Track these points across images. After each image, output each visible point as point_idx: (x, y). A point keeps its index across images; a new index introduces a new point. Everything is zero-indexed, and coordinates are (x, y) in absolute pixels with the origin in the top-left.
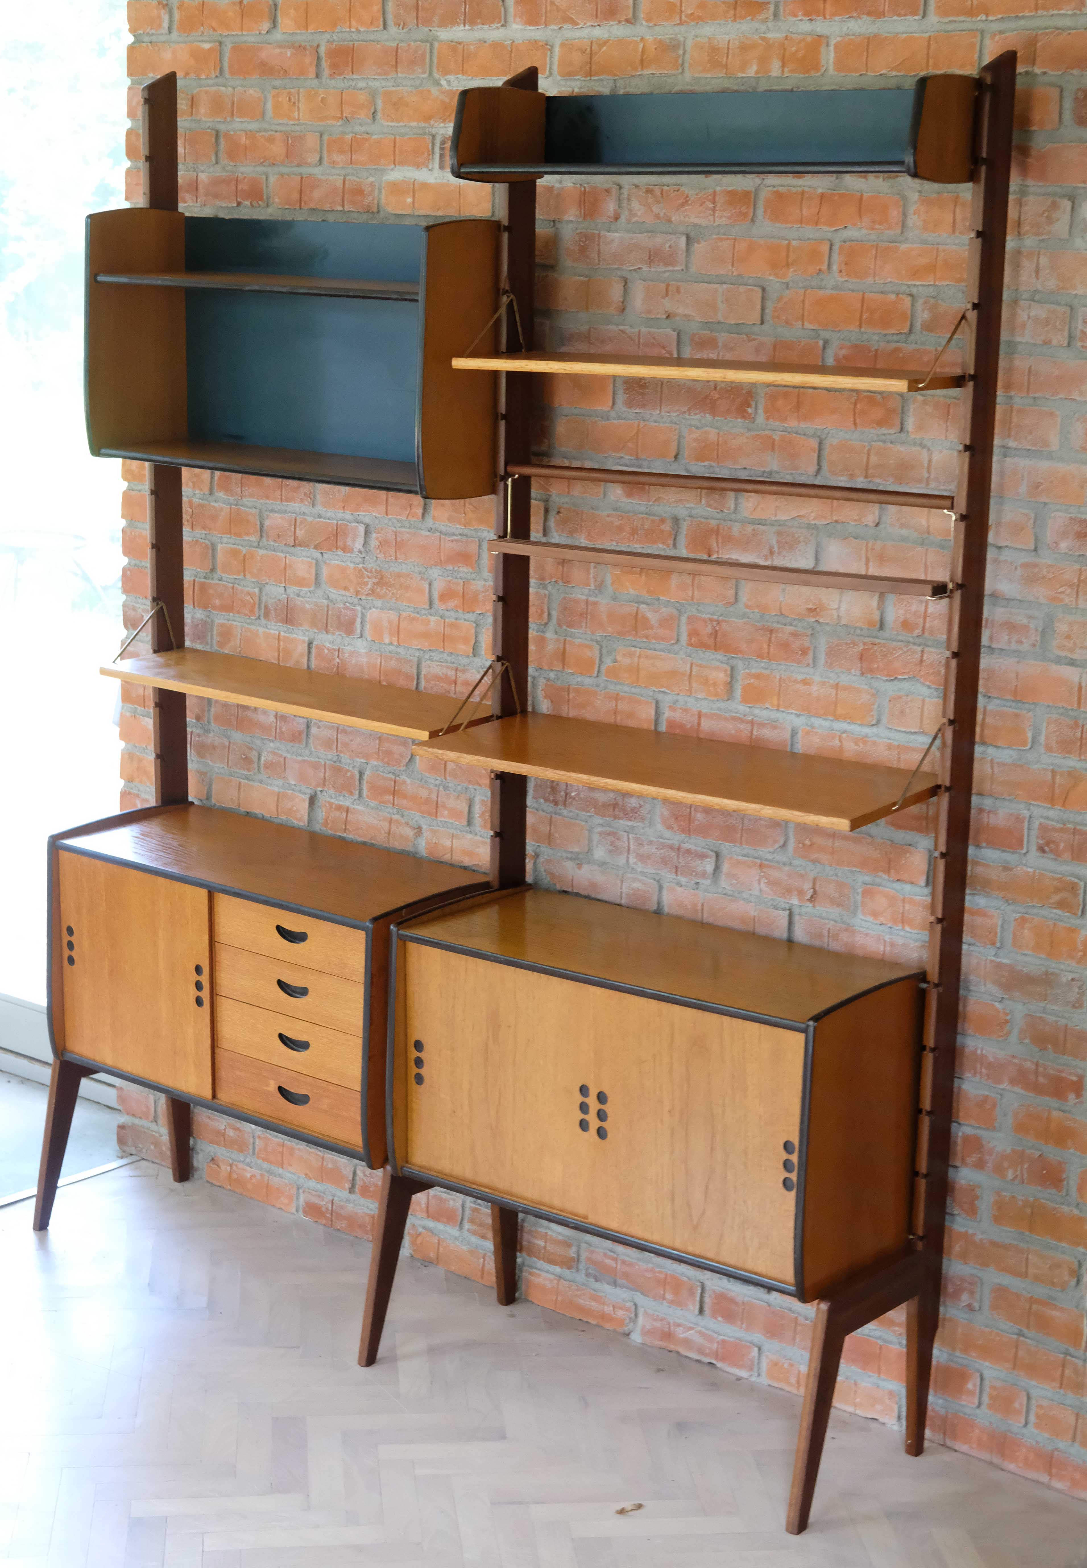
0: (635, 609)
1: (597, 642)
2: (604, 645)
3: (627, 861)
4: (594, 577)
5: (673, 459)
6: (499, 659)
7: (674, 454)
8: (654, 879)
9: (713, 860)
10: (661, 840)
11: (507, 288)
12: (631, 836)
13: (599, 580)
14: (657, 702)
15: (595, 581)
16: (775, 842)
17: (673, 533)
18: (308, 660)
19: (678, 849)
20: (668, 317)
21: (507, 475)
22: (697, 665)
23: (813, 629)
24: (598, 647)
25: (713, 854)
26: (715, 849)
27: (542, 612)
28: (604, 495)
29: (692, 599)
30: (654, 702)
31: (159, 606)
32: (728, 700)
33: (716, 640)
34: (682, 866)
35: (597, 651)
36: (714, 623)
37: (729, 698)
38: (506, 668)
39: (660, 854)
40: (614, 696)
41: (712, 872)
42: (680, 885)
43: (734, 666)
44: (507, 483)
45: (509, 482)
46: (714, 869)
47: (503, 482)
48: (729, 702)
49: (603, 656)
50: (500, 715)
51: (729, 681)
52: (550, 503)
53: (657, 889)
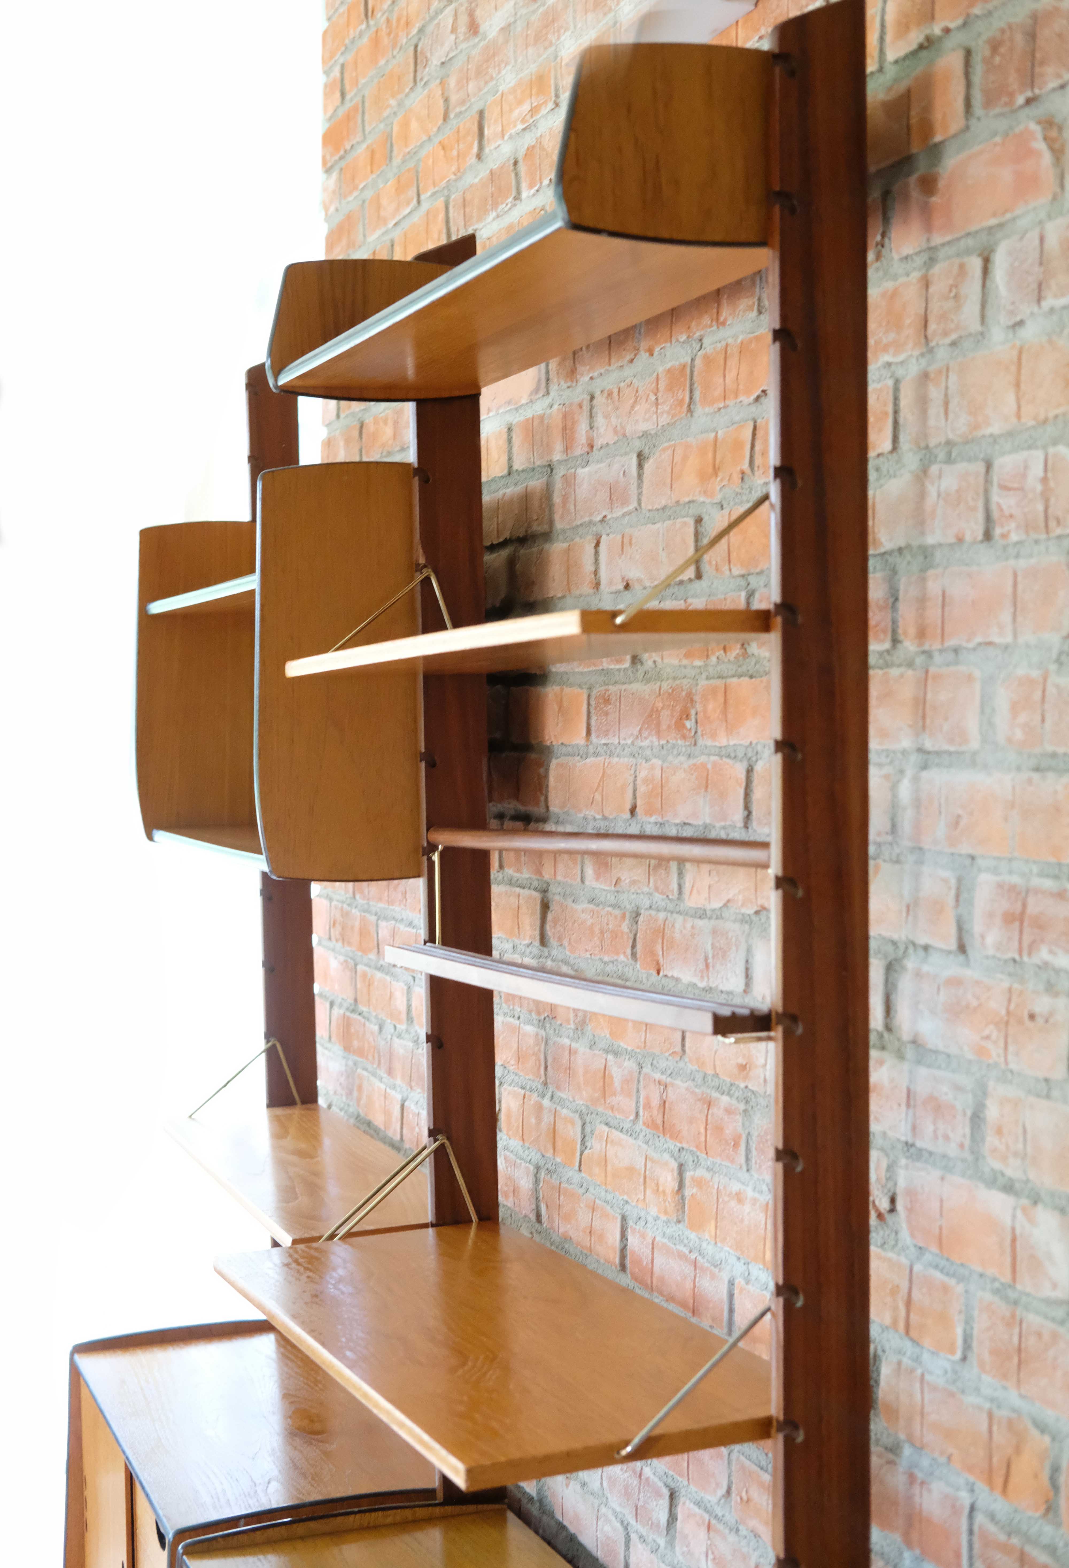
0: (604, 1061)
1: (581, 1115)
2: (588, 1121)
3: (602, 1484)
5: (628, 815)
6: (432, 1133)
7: (628, 806)
8: (622, 1522)
9: (665, 1502)
11: (422, 561)
14: (624, 1218)
15: (576, 1016)
16: (718, 1485)
17: (632, 936)
18: (402, 1128)
19: (640, 1475)
20: (627, 587)
21: (433, 847)
22: (650, 1159)
23: (747, 1102)
24: (579, 1124)
25: (666, 1493)
26: (673, 1485)
27: (540, 1066)
28: (582, 878)
29: (645, 1047)
30: (619, 1218)
31: (270, 1044)
32: (679, 1222)
33: (664, 1117)
34: (642, 1507)
35: (579, 1129)
36: (662, 1088)
37: (680, 1217)
38: (442, 1146)
39: (624, 1480)
40: (592, 1204)
41: (666, 1525)
42: (642, 1540)
43: (683, 1162)
44: (433, 858)
45: (436, 857)
46: (668, 1520)
47: (425, 858)
48: (680, 1226)
49: (587, 1138)
50: (434, 1222)
51: (676, 1188)
52: (550, 895)
53: (625, 1543)
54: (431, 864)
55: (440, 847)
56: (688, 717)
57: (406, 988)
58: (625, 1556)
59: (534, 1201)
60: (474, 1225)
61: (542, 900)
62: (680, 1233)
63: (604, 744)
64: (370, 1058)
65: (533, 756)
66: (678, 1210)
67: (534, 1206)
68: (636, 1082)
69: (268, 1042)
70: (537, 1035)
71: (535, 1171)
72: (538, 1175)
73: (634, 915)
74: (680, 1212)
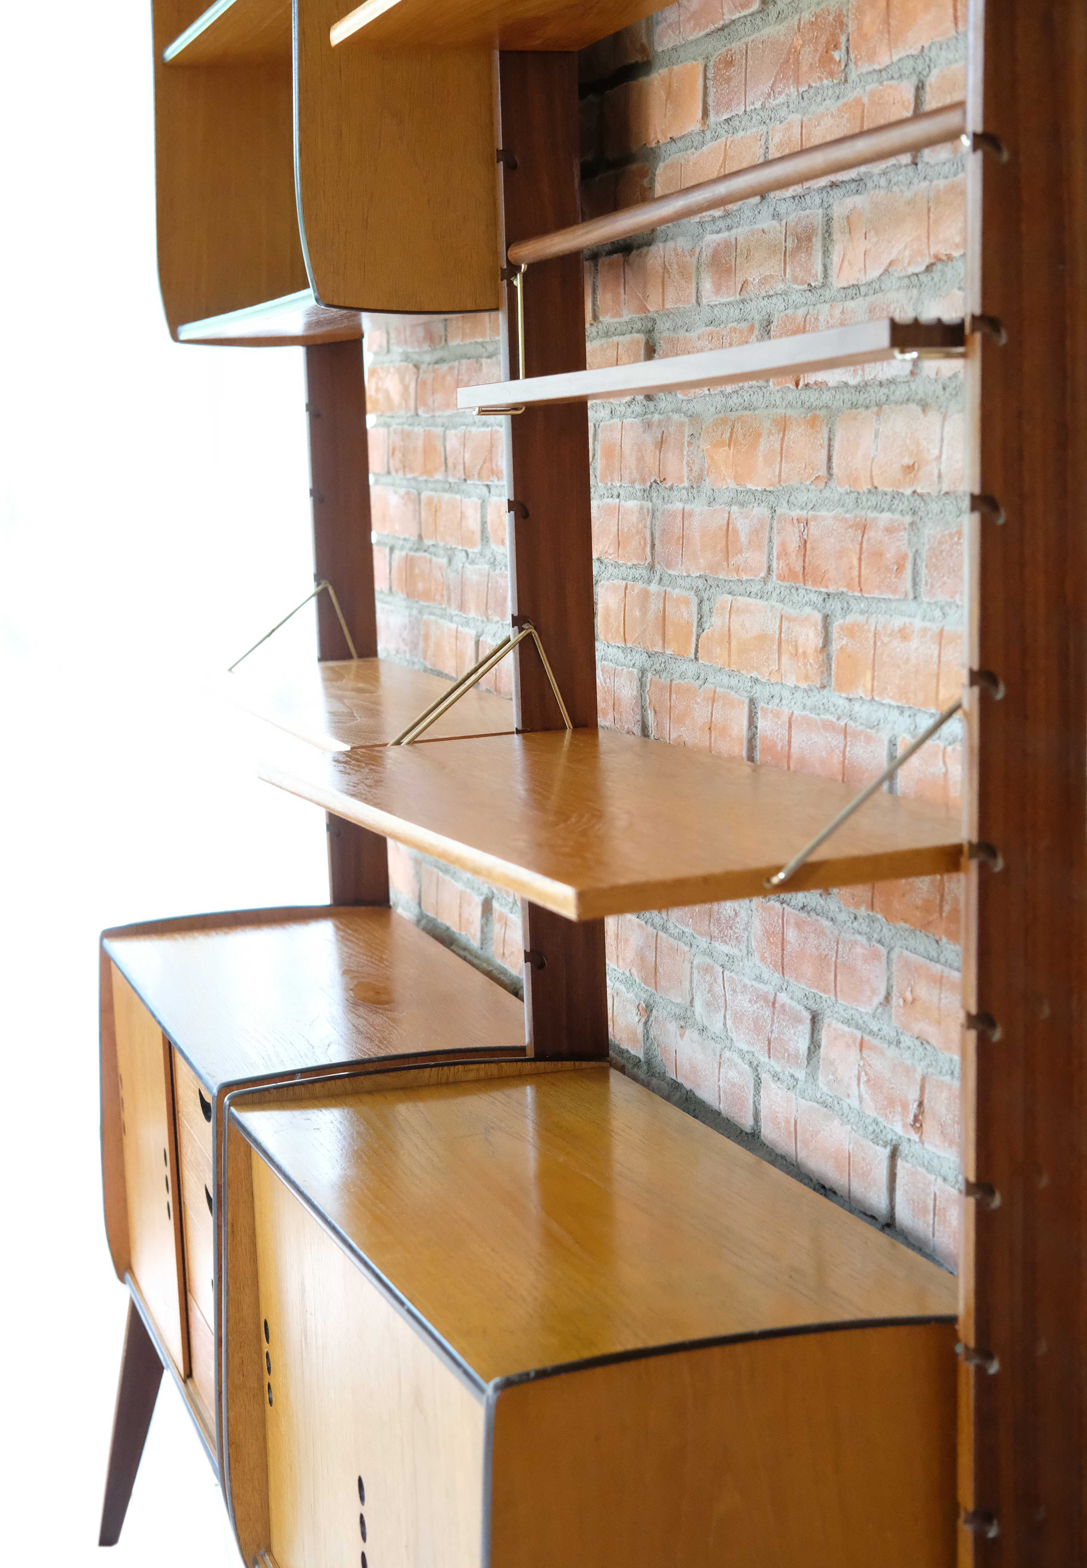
0: (727, 516)
1: (697, 591)
2: (706, 597)
3: (725, 1024)
4: (688, 464)
6: (517, 621)
8: (751, 1063)
9: (806, 1027)
10: (756, 985)
12: (726, 972)
13: (696, 468)
14: (752, 702)
16: (874, 991)
19: (774, 1003)
21: (513, 269)
22: (787, 619)
23: (914, 513)
24: (695, 601)
25: (807, 1016)
26: (814, 1007)
27: (645, 544)
28: (697, 298)
29: (779, 482)
30: (747, 701)
31: (320, 587)
32: (824, 687)
33: (804, 561)
34: (775, 1039)
35: (694, 609)
36: (802, 525)
37: (825, 681)
38: (529, 635)
39: (754, 1012)
40: (712, 695)
41: (806, 1053)
42: (776, 1079)
43: (829, 613)
44: (515, 283)
45: (518, 282)
46: (809, 1048)
47: (505, 281)
48: (825, 692)
49: (704, 619)
50: (520, 728)
51: (821, 645)
52: (656, 335)
53: (755, 1086)
54: (512, 289)
55: (524, 267)
56: (836, 47)
57: (479, 502)
58: (754, 1102)
59: (638, 711)
60: (568, 733)
61: (647, 343)
62: (825, 701)
63: (727, 121)
64: (438, 597)
65: (634, 167)
66: (822, 673)
67: (639, 717)
68: (768, 528)
69: (318, 585)
70: (642, 508)
71: (640, 675)
72: (644, 679)
73: (765, 324)
74: (826, 675)
